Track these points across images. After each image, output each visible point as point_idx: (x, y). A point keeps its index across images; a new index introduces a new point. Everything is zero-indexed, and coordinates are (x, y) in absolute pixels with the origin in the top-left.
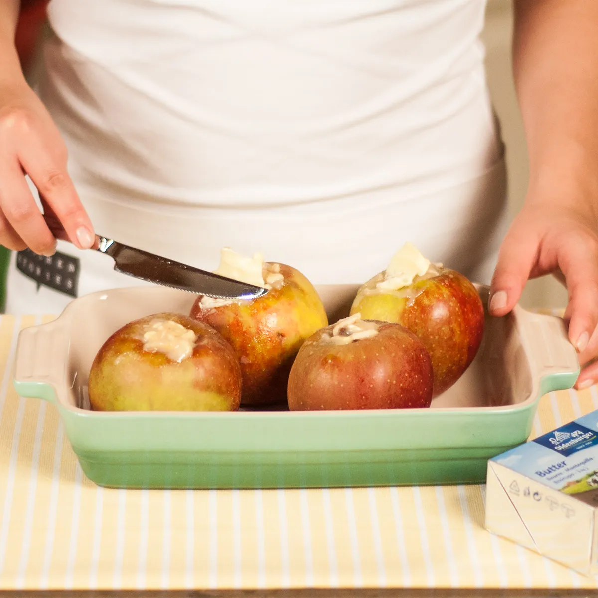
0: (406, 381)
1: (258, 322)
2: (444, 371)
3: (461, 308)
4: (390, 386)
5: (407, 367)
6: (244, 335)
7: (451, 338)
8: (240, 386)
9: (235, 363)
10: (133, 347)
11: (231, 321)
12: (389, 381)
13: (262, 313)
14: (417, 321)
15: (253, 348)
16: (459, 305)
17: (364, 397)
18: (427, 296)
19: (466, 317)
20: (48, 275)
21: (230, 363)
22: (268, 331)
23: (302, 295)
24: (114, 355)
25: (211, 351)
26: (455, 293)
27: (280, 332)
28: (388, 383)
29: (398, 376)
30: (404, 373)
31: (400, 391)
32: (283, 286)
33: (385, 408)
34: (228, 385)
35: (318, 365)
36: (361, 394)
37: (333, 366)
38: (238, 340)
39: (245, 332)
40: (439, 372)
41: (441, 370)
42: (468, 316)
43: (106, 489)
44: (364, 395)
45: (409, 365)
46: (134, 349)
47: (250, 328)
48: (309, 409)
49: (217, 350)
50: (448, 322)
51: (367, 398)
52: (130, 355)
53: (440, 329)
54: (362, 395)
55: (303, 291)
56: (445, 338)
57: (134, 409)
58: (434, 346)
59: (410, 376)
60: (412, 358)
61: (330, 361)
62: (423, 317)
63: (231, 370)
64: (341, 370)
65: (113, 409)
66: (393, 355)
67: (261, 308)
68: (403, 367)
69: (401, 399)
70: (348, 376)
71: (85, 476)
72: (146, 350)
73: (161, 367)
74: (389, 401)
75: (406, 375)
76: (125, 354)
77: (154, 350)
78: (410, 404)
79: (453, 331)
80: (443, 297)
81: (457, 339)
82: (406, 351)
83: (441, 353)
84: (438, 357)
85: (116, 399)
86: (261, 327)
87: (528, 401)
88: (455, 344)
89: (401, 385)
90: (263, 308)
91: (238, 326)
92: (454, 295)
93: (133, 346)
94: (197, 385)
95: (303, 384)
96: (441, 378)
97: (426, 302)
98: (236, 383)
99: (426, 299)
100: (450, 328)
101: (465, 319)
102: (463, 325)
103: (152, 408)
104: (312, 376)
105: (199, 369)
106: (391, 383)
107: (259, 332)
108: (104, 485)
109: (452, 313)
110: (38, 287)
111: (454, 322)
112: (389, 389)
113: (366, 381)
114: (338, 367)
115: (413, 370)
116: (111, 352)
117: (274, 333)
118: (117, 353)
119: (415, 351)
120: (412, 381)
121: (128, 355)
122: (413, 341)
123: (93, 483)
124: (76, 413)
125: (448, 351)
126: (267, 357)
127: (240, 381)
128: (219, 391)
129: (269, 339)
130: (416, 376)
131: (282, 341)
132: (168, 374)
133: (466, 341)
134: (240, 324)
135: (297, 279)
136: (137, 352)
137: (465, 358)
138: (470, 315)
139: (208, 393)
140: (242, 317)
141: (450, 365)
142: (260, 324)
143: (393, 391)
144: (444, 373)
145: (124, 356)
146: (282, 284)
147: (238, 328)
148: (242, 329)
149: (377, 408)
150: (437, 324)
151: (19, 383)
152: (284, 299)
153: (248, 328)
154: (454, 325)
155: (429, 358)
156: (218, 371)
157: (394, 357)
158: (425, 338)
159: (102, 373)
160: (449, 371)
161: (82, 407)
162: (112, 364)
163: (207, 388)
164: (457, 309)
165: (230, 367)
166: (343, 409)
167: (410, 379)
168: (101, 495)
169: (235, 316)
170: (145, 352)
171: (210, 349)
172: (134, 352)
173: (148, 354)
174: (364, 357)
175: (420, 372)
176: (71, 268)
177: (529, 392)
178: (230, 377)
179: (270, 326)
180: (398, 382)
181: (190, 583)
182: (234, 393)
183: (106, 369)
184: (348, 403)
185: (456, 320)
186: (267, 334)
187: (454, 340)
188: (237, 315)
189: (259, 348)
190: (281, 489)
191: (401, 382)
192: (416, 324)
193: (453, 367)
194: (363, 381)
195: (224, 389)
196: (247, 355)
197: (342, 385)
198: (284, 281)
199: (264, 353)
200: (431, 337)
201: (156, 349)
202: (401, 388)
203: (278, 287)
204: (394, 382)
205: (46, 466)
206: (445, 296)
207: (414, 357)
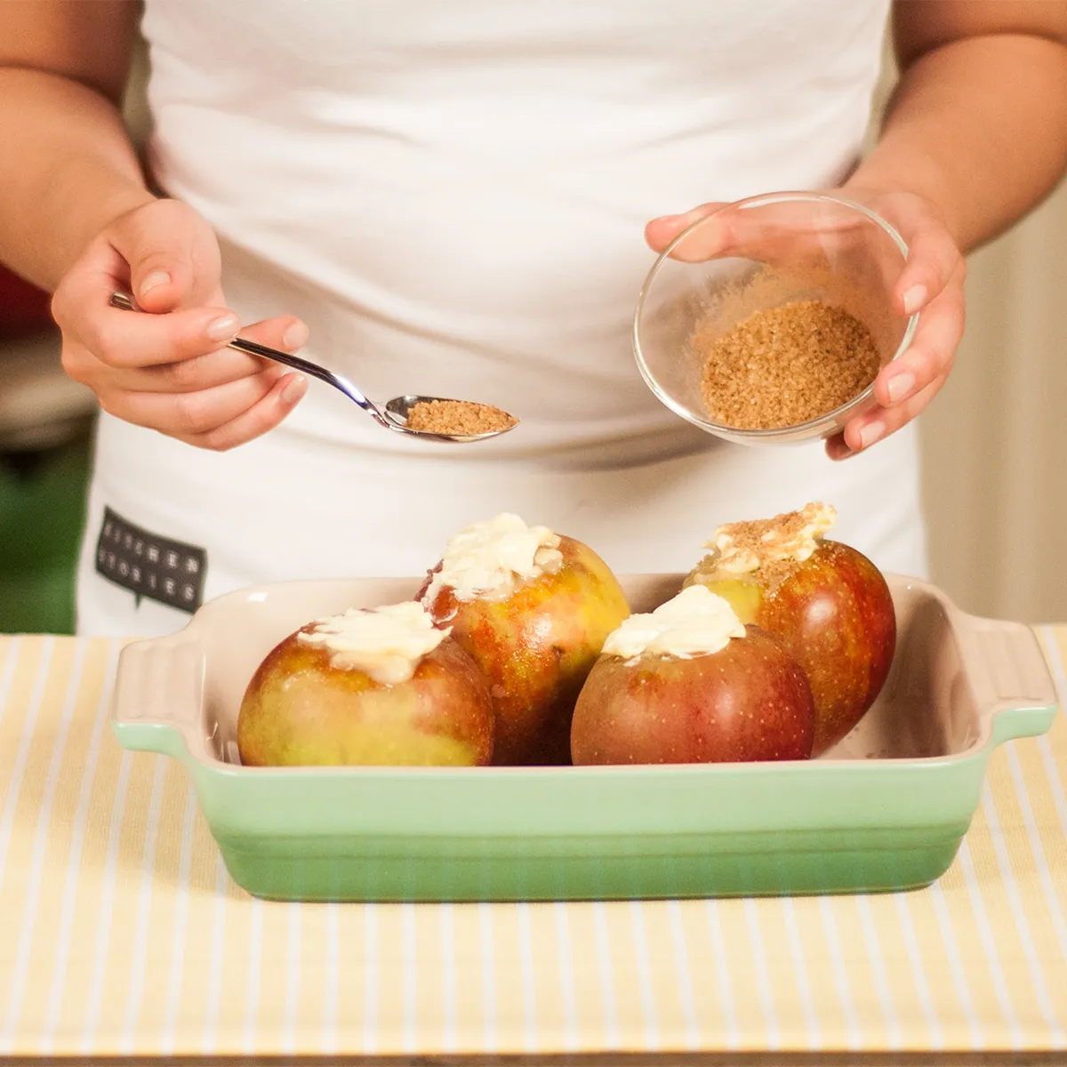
0: (770, 714)
1: (521, 627)
2: (830, 706)
3: (856, 600)
4: (744, 722)
5: (772, 692)
6: (497, 650)
7: (841, 651)
8: (491, 729)
9: (482, 690)
10: (313, 662)
11: (475, 626)
12: (741, 713)
13: (528, 613)
14: (783, 621)
15: (512, 671)
16: (852, 595)
17: (700, 740)
18: (800, 581)
19: (866, 616)
20: (153, 581)
21: (474, 688)
22: (537, 643)
23: (594, 585)
24: (280, 676)
25: (443, 669)
26: (847, 576)
27: (557, 645)
28: (740, 716)
29: (757, 707)
30: (767, 702)
31: (759, 731)
32: (562, 570)
33: (736, 761)
34: (472, 726)
35: (625, 688)
36: (695, 735)
37: (648, 690)
38: (487, 658)
39: (499, 645)
40: (824, 708)
41: (825, 705)
42: (869, 615)
43: (267, 903)
44: (700, 736)
45: (775, 690)
46: (316, 665)
47: (507, 637)
48: (608, 762)
49: (453, 667)
50: (836, 623)
51: (705, 742)
52: (308, 675)
53: (822, 634)
54: (697, 737)
55: (594, 577)
56: (831, 650)
57: (315, 762)
58: (812, 663)
59: (776, 707)
60: (781, 678)
61: (643, 681)
62: (793, 614)
63: (477, 700)
64: (662, 697)
65: (279, 762)
66: (749, 671)
67: (525, 604)
68: (766, 691)
69: (761, 745)
70: (674, 706)
71: (232, 879)
72: (335, 666)
73: (360, 694)
74: (742, 748)
75: (771, 705)
76: (300, 673)
77: (348, 666)
78: (777, 754)
79: (843, 639)
80: (827, 582)
81: (851, 653)
82: (769, 665)
83: (825, 675)
84: (820, 683)
85: (285, 748)
86: (525, 635)
87: (975, 748)
88: (848, 661)
89: (762, 721)
90: (528, 604)
91: (487, 633)
92: (844, 580)
93: (313, 659)
94: (419, 723)
95: (599, 721)
96: (825, 720)
97: (798, 590)
98: (484, 723)
99: (798, 585)
100: (839, 634)
101: (863, 620)
102: (861, 629)
103: (344, 761)
104: (614, 707)
105: (423, 696)
106: (746, 717)
107: (522, 644)
108: (264, 895)
109: (842, 609)
110: (138, 601)
111: (845, 623)
112: (742, 728)
113: (703, 714)
114: (656, 691)
115: (781, 696)
116: (276, 671)
117: (547, 646)
118: (286, 672)
119: (784, 667)
120: (781, 716)
121: (304, 674)
122: (780, 651)
123: (245, 892)
124: (218, 770)
125: (836, 673)
126: (536, 687)
127: (491, 721)
128: (457, 734)
129: (539, 656)
130: (787, 708)
131: (561, 661)
132: (372, 706)
133: (865, 657)
134: (490, 631)
135: (583, 558)
136: (321, 669)
137: (865, 686)
138: (873, 614)
139: (438, 737)
140: (493, 620)
141: (840, 697)
142: (524, 630)
143: (748, 732)
144: (829, 710)
145: (298, 677)
146: (560, 564)
147: (487, 638)
148: (494, 639)
149: (723, 760)
150: (816, 626)
151: (121, 725)
152: (563, 590)
153: (504, 638)
154: (846, 629)
155: (807, 682)
156: (456, 701)
157: (750, 675)
158: (798, 649)
159: (260, 705)
160: (839, 706)
161: (227, 760)
162: (278, 690)
163: (436, 729)
164: (850, 603)
165: (475, 695)
166: (665, 762)
167: (777, 713)
168: (260, 912)
169: (481, 617)
170: (334, 669)
171: (442, 666)
172: (314, 670)
173: (337, 672)
174: (701, 674)
175: (794, 702)
176: (192, 566)
177: (975, 734)
178: (474, 712)
179: (539, 634)
180: (758, 717)
181: (411, 1043)
182: (483, 740)
183: (268, 698)
184: (673, 750)
185: (849, 620)
186: (536, 647)
187: (846, 654)
188: (485, 616)
189: (522, 671)
190: (561, 901)
191: (762, 717)
192: (782, 627)
193: (845, 700)
194: (698, 712)
195: (465, 732)
196: (502, 683)
197: (664, 721)
198: (563, 561)
199: (530, 679)
200: (808, 648)
201: (352, 665)
202: (763, 726)
203: (554, 571)
204: (751, 716)
205: (167, 867)
206: (829, 580)
207: (784, 676)
